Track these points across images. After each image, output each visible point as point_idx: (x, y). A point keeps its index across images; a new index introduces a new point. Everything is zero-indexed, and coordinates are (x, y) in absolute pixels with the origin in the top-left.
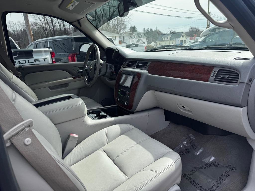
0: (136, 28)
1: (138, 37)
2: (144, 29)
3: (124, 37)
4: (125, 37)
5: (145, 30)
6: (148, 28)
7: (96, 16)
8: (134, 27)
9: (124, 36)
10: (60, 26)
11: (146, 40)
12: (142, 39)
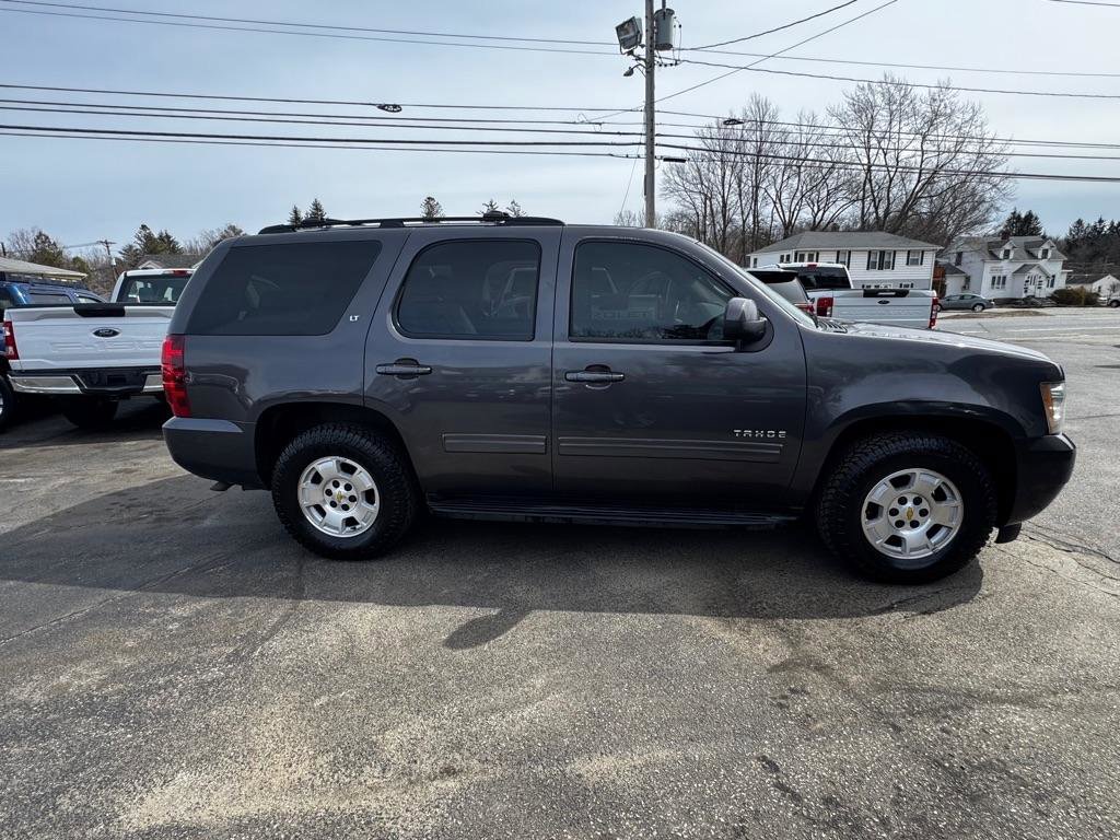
0: (1036, 218)
1: (1025, 254)
2: (1080, 222)
3: (960, 255)
4: (964, 255)
5: (1085, 226)
6: (1101, 221)
7: (868, 186)
8: (1030, 216)
9: (959, 250)
10: (744, 222)
11: (1063, 268)
12: (1042, 263)
